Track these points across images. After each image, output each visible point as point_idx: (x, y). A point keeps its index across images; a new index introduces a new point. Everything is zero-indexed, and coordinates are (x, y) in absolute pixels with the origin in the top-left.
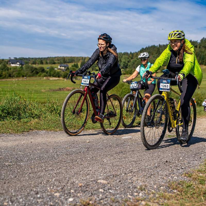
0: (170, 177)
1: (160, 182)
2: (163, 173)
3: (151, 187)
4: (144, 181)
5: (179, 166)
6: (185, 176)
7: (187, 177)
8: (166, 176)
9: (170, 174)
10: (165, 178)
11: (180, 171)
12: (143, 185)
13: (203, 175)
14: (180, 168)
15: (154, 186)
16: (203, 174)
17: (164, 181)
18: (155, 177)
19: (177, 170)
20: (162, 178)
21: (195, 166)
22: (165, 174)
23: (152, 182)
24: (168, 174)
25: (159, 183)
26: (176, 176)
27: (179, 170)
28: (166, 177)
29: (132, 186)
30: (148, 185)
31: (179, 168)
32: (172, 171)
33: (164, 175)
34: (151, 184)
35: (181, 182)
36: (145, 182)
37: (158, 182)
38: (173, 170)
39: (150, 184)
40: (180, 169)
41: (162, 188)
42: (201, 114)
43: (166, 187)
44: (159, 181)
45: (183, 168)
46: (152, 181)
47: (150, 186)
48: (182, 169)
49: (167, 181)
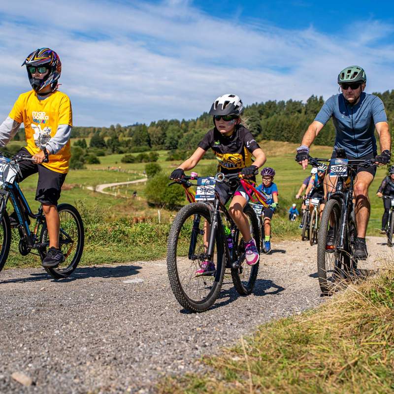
0: (169, 367)
1: (144, 378)
2: (161, 357)
3: (120, 390)
4: (112, 377)
5: (200, 340)
6: (201, 363)
7: (205, 365)
8: (165, 363)
9: (173, 359)
10: (159, 368)
11: (197, 352)
12: (104, 387)
13: (239, 359)
14: (199, 346)
15: (126, 389)
16: (241, 358)
17: (153, 376)
18: (140, 366)
19: (193, 349)
20: (154, 368)
21: (233, 340)
22: (163, 359)
23: (128, 379)
24: (168, 360)
25: (143, 380)
26: (183, 363)
27: (197, 349)
28: (164, 365)
29: (77, 389)
30: (114, 387)
31: (197, 346)
32: (179, 353)
33: (160, 362)
34: (123, 384)
35: (187, 376)
36: (111, 379)
37: (139, 379)
38: (185, 351)
39: (123, 382)
40: (199, 348)
41: (141, 391)
42: (298, 234)
43: (150, 390)
44: (144, 375)
45: (207, 344)
46: (128, 376)
47: (117, 389)
48: (205, 346)
49: (160, 376)
